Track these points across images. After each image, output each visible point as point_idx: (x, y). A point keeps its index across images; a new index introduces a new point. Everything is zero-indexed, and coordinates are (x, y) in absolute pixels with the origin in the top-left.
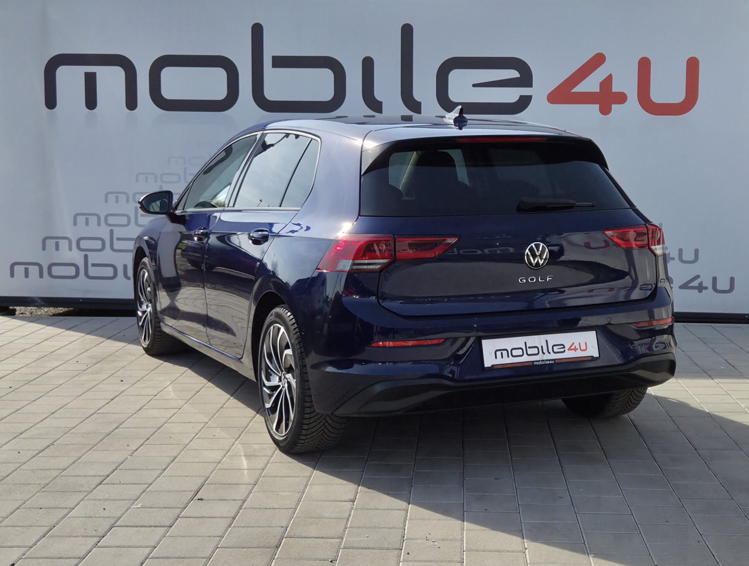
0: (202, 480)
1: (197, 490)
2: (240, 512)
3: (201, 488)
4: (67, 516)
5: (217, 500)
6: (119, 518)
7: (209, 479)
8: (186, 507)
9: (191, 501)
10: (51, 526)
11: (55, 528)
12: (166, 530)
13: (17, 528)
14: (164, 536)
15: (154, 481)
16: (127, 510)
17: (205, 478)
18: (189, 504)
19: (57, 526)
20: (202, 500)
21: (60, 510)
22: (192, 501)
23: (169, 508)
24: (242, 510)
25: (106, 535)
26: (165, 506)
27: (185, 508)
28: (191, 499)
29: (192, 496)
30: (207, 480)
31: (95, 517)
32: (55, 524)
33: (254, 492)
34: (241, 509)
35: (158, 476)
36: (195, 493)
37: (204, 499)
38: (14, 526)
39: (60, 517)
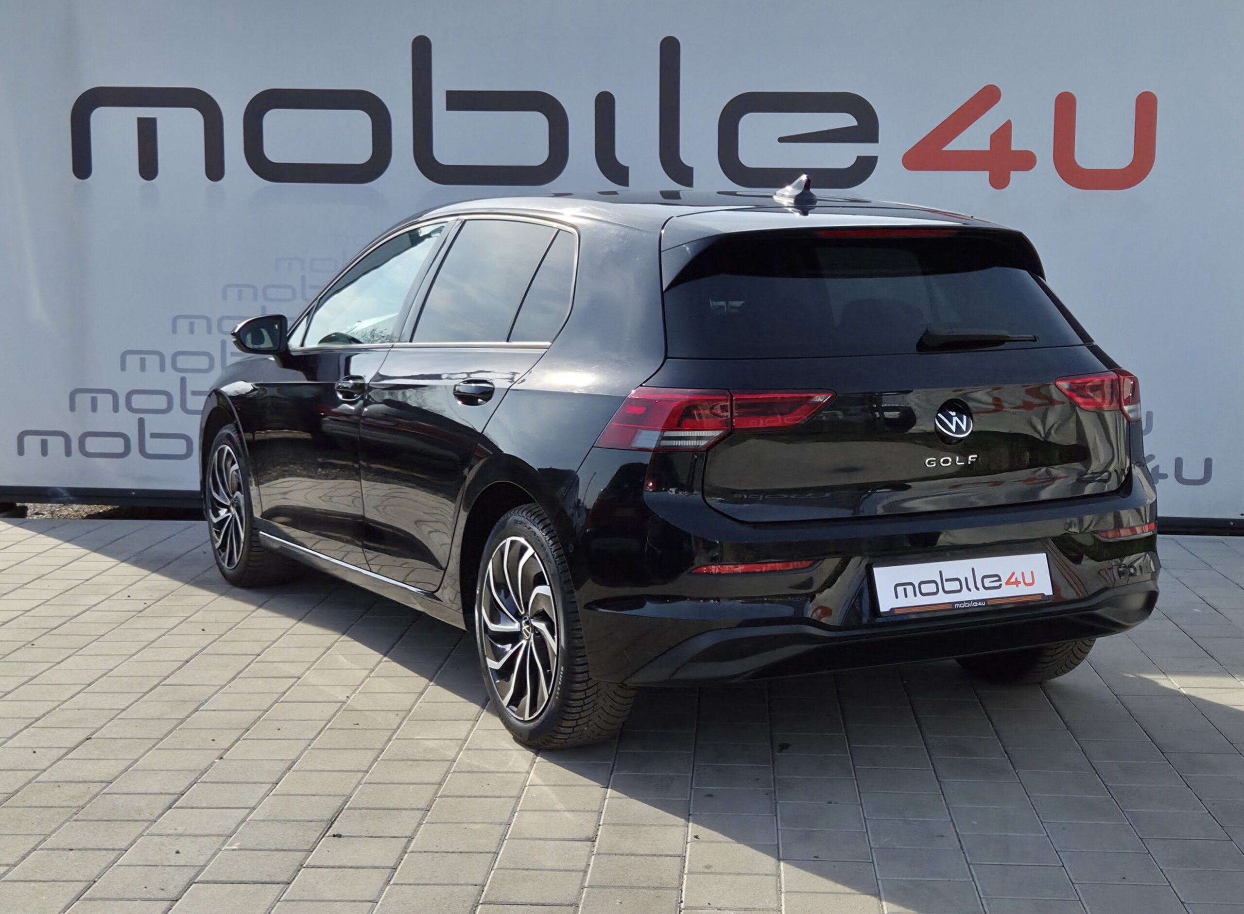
0: (339, 802)
1: (331, 820)
2: (404, 859)
3: (338, 815)
4: (116, 864)
5: (366, 837)
6: (203, 867)
7: (351, 799)
8: (314, 849)
9: (321, 839)
10: (90, 881)
11: (96, 884)
12: (282, 890)
13: (33, 884)
14: (278, 901)
15: (260, 802)
16: (215, 854)
17: (344, 798)
18: (318, 844)
19: (100, 880)
20: (339, 836)
21: (104, 852)
22: (323, 839)
23: (284, 850)
24: (406, 855)
25: (180, 898)
26: (279, 847)
27: (312, 852)
28: (321, 834)
29: (324, 830)
30: (347, 802)
31: (162, 866)
32: (96, 877)
33: (427, 823)
34: (406, 853)
35: (265, 794)
36: (328, 824)
37: (343, 835)
38: (27, 881)
39: (104, 865)
